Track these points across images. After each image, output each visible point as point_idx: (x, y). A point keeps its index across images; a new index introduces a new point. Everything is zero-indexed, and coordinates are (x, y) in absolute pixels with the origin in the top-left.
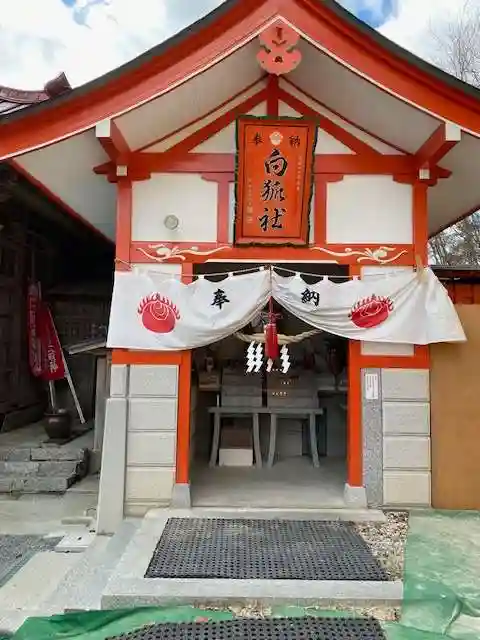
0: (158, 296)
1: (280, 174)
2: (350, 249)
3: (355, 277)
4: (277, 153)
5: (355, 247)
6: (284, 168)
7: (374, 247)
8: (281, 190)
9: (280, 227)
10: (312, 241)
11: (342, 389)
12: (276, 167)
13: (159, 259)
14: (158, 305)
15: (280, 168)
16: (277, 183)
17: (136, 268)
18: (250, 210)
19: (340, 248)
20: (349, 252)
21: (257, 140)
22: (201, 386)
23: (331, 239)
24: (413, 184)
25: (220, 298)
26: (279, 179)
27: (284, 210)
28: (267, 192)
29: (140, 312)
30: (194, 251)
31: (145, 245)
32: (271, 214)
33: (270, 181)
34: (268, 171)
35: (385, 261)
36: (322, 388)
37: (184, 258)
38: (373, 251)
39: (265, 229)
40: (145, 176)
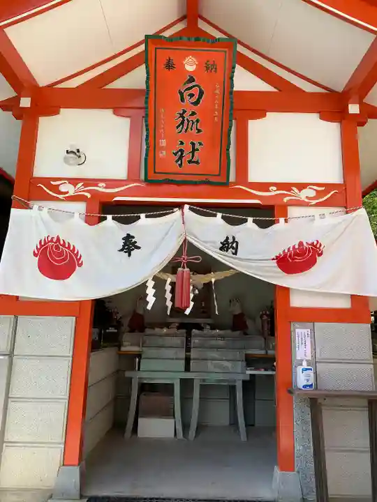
0: (58, 239)
1: (196, 103)
2: (275, 188)
3: (282, 220)
4: (191, 80)
5: (280, 186)
6: (200, 97)
7: (301, 186)
8: (197, 121)
9: (197, 162)
10: (232, 178)
11: (270, 352)
12: (191, 95)
13: (61, 196)
14: (57, 248)
15: (196, 97)
16: (193, 113)
17: (36, 205)
18: (163, 143)
19: (264, 186)
20: (274, 192)
21: (169, 65)
22: (123, 349)
23: (253, 177)
24: (340, 122)
25: (129, 245)
26: (195, 108)
27: (200, 144)
28: (182, 123)
29: (35, 255)
30: (101, 188)
31: (47, 181)
32: (187, 148)
33: (184, 112)
34: (182, 100)
35: (314, 202)
36: (250, 352)
37: (89, 196)
38: (300, 190)
39: (180, 165)
40: (54, 111)
